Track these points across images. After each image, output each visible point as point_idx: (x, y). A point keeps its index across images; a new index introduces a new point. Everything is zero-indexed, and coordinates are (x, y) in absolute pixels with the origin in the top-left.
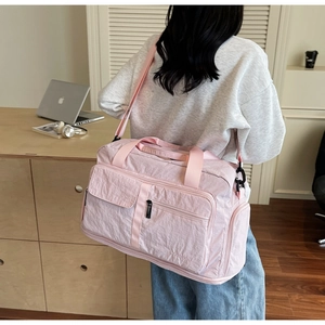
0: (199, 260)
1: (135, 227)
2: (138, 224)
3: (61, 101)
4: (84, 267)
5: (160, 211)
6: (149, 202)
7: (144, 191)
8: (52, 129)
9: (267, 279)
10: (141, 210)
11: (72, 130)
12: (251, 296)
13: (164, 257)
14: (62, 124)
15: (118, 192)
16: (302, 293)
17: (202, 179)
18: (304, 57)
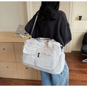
3: (21, 29)
4: (27, 68)
8: (19, 36)
9: (69, 70)
11: (23, 36)
12: (65, 75)
14: (21, 35)
16: (79, 74)
18: (79, 17)
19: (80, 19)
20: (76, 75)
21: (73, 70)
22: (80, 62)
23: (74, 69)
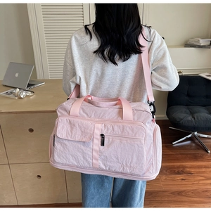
0: (142, 167)
1: (95, 154)
2: (97, 151)
3: (17, 75)
4: (39, 176)
5: (111, 140)
6: (102, 135)
7: (98, 129)
8: (11, 93)
10: (97, 141)
11: (24, 93)
13: (117, 170)
14: (18, 89)
15: (79, 132)
16: (166, 175)
17: (134, 115)
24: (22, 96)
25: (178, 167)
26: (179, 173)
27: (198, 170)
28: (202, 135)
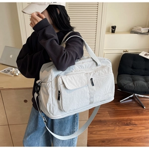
3: (11, 56)
14: (13, 69)
18: (111, 29)
19: (113, 32)
20: (114, 130)
21: (109, 121)
22: (117, 105)
23: (110, 118)
24: (17, 74)
25: (127, 120)
26: (127, 125)
27: (140, 122)
28: (140, 96)
